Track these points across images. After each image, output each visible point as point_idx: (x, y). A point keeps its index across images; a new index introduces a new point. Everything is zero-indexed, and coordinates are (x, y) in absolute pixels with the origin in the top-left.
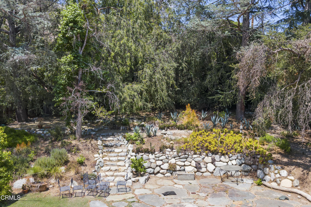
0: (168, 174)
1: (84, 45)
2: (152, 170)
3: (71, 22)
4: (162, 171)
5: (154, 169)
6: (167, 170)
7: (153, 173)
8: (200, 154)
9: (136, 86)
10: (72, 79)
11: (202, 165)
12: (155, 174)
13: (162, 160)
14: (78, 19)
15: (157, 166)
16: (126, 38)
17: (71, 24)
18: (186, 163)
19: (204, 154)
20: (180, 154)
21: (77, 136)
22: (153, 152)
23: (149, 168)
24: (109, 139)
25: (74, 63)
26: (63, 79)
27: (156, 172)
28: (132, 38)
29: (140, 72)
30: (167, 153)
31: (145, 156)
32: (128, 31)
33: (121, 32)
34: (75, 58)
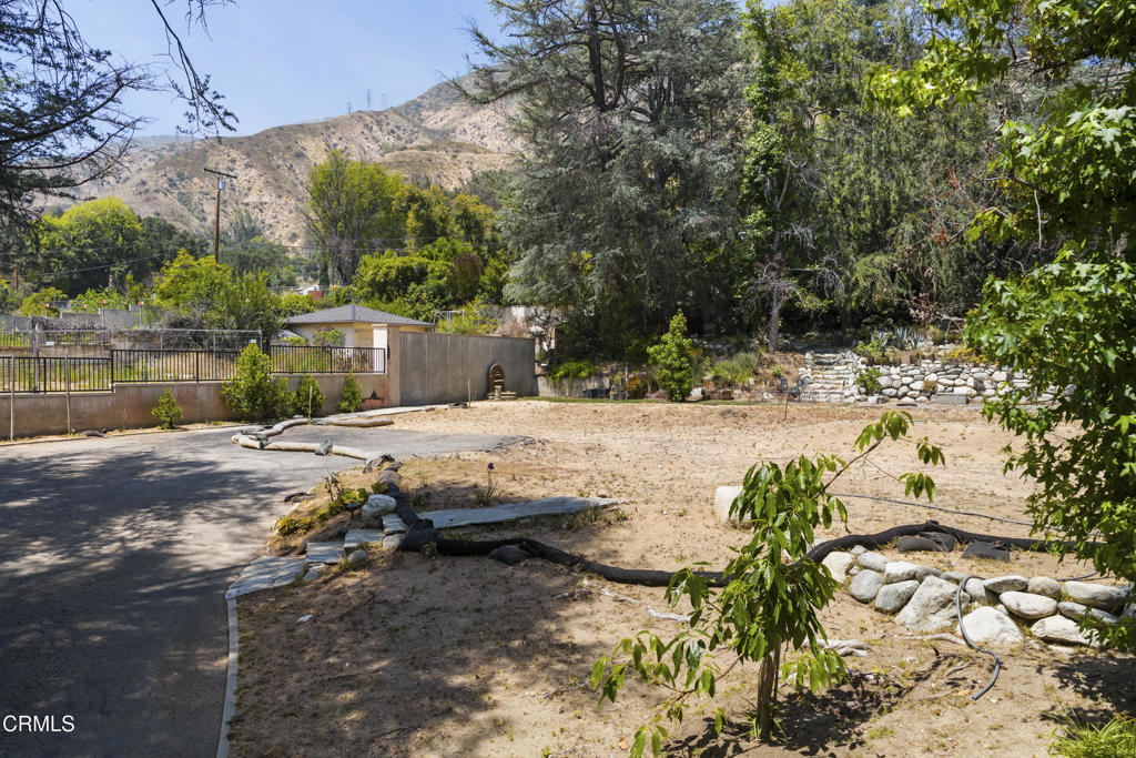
0: (923, 398)
1: (784, 191)
2: (894, 391)
3: (762, 158)
4: (910, 393)
5: (898, 389)
6: (921, 391)
7: (896, 396)
8: (986, 368)
9: (880, 259)
10: (764, 250)
11: (987, 384)
12: (899, 398)
13: (912, 376)
14: (774, 151)
15: (903, 385)
16: (863, 168)
17: (762, 162)
18: (958, 382)
19: (994, 366)
20: (947, 367)
21: (771, 348)
22: (896, 363)
23: (888, 387)
24: (826, 355)
25: (768, 224)
26: (750, 252)
27: (900, 393)
28: (876, 166)
29: (891, 231)
30: (924, 365)
31: (883, 369)
32: (868, 153)
33: (855, 156)
34: (768, 215)
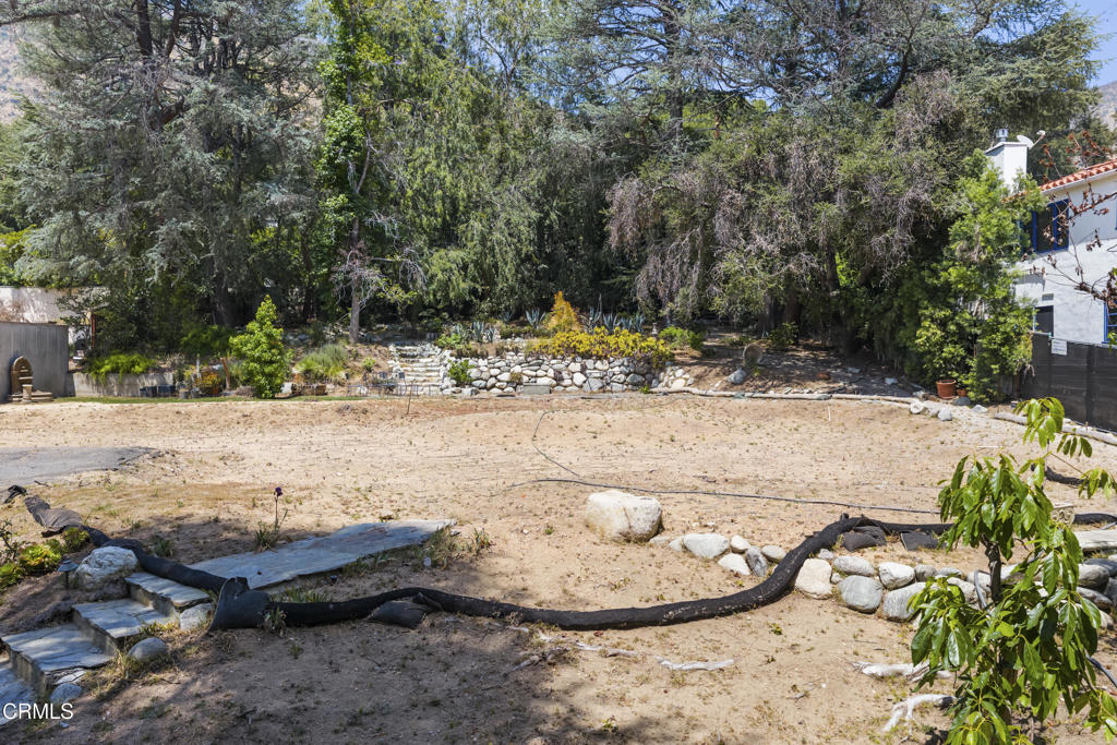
0: (510, 389)
1: (363, 177)
2: (483, 383)
3: (343, 139)
4: (499, 384)
5: (487, 381)
6: (508, 382)
7: (485, 388)
8: (563, 359)
9: (455, 254)
10: (344, 238)
11: (565, 374)
12: (488, 390)
13: (499, 368)
14: (356, 133)
15: (491, 376)
16: (434, 162)
17: (344, 143)
19: (570, 358)
20: (529, 359)
21: (352, 340)
22: (484, 356)
23: (478, 379)
24: (407, 348)
25: (349, 209)
26: (328, 237)
27: (489, 384)
28: (446, 161)
29: (462, 227)
30: (508, 357)
31: (471, 362)
32: (438, 148)
33: (426, 150)
34: (351, 200)
